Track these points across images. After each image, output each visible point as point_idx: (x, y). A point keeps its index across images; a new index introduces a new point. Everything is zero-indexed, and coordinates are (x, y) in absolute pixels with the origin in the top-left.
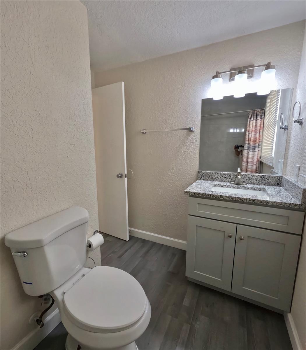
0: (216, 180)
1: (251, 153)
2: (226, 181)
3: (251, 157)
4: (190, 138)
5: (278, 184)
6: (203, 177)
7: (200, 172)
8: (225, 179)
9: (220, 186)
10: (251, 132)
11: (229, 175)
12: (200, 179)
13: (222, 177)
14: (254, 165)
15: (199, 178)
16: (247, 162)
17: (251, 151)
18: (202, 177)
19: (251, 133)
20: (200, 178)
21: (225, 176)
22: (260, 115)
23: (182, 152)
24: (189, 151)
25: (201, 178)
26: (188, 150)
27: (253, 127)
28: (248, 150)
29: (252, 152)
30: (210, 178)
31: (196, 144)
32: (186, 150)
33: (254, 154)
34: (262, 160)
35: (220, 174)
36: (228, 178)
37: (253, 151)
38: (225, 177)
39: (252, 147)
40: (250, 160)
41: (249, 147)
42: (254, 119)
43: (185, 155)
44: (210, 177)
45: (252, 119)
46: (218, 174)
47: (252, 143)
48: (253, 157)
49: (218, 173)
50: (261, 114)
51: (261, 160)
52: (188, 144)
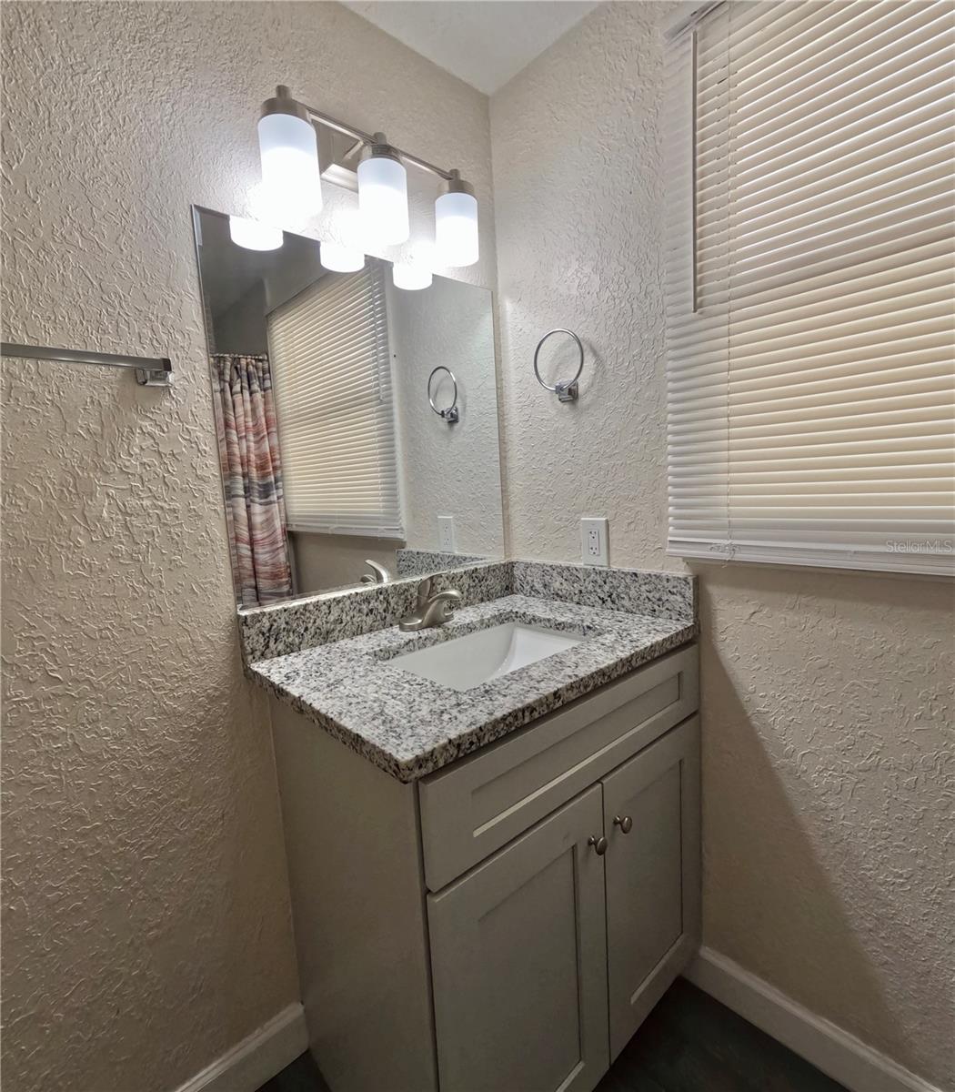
0: (336, 633)
1: (257, 509)
2: (377, 623)
3: (262, 523)
4: (148, 426)
5: (507, 588)
6: (276, 640)
7: (253, 616)
8: (369, 620)
9: (387, 655)
10: (244, 434)
11: (381, 597)
12: (262, 655)
13: (359, 610)
14: (278, 549)
15: (253, 651)
16: (252, 542)
17: (257, 500)
18: (271, 644)
19: (246, 436)
20: (258, 653)
21: (370, 607)
22: (259, 377)
23: (100, 518)
24: (156, 507)
25: (267, 646)
26: (146, 503)
27: (245, 416)
28: (246, 498)
29: (261, 504)
30: (307, 636)
31: (197, 461)
32: (132, 502)
33: (267, 512)
34: (294, 529)
35: (348, 602)
36: (381, 611)
37: (262, 501)
38: (371, 611)
39: (257, 487)
40: (259, 535)
41: (247, 489)
42: (242, 387)
43: (132, 535)
44: (306, 629)
45: (237, 388)
46: (341, 605)
47: (254, 473)
48: (269, 521)
49: (339, 601)
50: (261, 375)
51: (290, 529)
52: (143, 464)
